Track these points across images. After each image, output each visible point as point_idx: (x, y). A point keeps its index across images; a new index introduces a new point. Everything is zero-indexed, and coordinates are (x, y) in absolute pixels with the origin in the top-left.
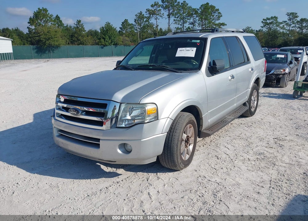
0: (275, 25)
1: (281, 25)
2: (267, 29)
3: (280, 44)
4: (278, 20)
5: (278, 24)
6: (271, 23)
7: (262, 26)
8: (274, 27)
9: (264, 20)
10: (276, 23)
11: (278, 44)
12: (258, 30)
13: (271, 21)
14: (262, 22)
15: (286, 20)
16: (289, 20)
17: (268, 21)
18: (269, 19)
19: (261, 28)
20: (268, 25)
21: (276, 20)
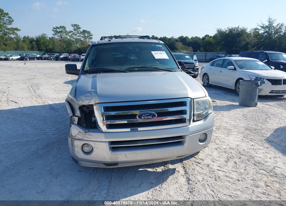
0: (65, 34)
1: (70, 34)
2: (59, 37)
3: (75, 51)
4: (66, 29)
5: (67, 33)
6: (61, 32)
7: (54, 34)
8: (64, 35)
9: (54, 28)
10: (65, 32)
11: (74, 50)
12: (50, 37)
13: (61, 30)
14: (53, 30)
15: (73, 30)
16: (74, 30)
17: (58, 30)
18: (58, 28)
19: (53, 36)
20: (59, 33)
21: (65, 30)
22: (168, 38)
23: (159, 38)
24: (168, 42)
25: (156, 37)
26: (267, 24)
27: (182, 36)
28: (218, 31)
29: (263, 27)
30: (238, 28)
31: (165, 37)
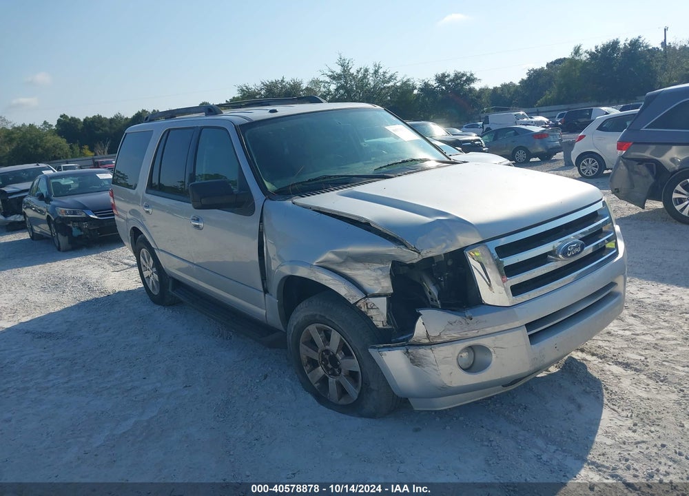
22: (105, 118)
23: (82, 120)
24: (110, 128)
25: (72, 118)
26: (338, 70)
27: (144, 111)
28: (243, 90)
29: (333, 77)
30: (283, 81)
31: (99, 117)
